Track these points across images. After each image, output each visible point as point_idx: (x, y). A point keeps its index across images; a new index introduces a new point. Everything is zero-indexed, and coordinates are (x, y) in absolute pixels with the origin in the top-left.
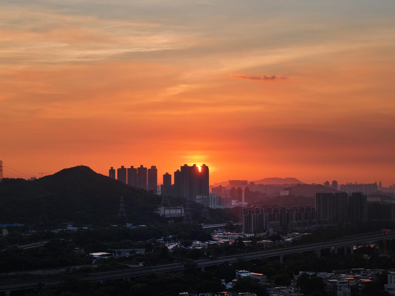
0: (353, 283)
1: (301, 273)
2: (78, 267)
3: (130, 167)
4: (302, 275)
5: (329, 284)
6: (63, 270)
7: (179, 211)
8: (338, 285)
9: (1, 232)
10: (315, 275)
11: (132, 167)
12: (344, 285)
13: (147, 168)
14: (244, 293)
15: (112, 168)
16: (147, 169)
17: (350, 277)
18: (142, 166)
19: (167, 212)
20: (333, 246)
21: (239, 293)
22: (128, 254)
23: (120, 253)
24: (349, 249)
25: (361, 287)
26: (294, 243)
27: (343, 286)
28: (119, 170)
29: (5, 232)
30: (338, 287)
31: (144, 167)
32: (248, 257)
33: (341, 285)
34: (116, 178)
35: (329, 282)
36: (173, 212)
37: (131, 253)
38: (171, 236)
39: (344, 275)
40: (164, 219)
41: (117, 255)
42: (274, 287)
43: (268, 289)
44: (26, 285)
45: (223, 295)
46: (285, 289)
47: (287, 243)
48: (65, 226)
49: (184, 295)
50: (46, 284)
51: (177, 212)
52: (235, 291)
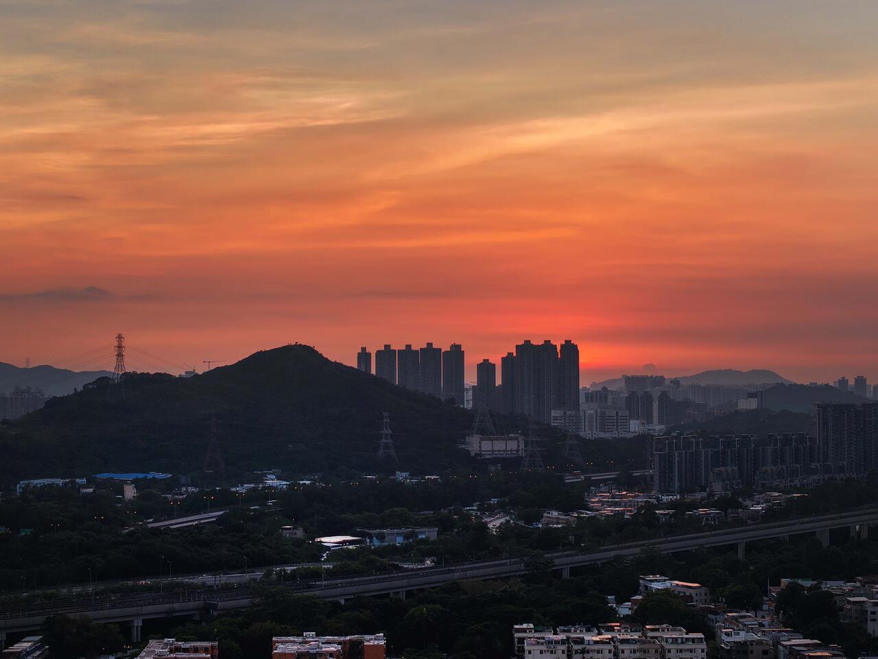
1: (785, 581)
2: (289, 569)
3: (404, 348)
4: (789, 586)
5: (849, 607)
6: (259, 574)
7: (512, 445)
8: (870, 609)
9: (122, 492)
10: (817, 587)
11: (408, 347)
13: (441, 349)
14: (657, 627)
15: (364, 349)
16: (443, 351)
18: (430, 345)
19: (486, 446)
20: (858, 523)
21: (647, 627)
22: (399, 540)
23: (381, 537)
26: (771, 515)
28: (379, 353)
29: (130, 492)
30: (869, 613)
31: (434, 346)
32: (666, 546)
33: (876, 609)
34: (373, 372)
35: (849, 602)
36: (499, 446)
37: (407, 537)
38: (494, 501)
40: (479, 463)
41: (376, 543)
42: (725, 612)
43: (710, 616)
44: (176, 606)
45: (611, 629)
46: (750, 618)
47: (755, 516)
48: (260, 479)
49: (524, 631)
50: (221, 605)
51: (509, 446)
52: (637, 621)
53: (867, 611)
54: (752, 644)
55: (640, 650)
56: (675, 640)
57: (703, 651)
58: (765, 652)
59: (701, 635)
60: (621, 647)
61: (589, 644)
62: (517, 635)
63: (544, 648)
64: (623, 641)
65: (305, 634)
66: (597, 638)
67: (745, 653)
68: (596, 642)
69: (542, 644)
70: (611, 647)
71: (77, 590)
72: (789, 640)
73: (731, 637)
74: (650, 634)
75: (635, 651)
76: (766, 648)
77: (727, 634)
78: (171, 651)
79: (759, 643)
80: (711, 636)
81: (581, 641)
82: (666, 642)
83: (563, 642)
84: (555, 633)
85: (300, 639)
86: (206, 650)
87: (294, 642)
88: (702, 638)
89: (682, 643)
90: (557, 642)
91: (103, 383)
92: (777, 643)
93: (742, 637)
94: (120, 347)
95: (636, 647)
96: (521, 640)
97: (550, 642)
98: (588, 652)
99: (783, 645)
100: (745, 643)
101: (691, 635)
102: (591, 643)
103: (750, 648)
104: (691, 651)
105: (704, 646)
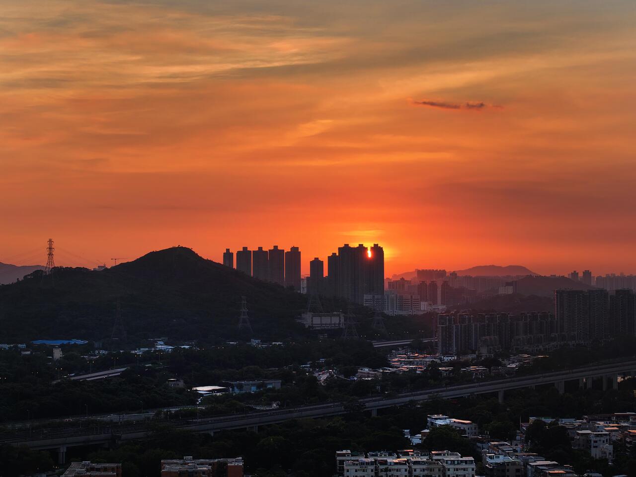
0: (617, 437)
1: (532, 419)
2: (173, 410)
3: (257, 249)
4: (535, 422)
5: (578, 437)
6: (151, 414)
7: (335, 320)
8: (593, 439)
9: (52, 354)
10: (555, 423)
11: (260, 248)
12: (602, 439)
13: (283, 250)
14: (440, 452)
15: (228, 250)
16: (285, 251)
17: (613, 427)
18: (276, 247)
19: (317, 321)
20: (585, 376)
21: (433, 452)
22: (253, 390)
23: (240, 387)
24: (611, 381)
25: (630, 443)
26: (522, 371)
27: (600, 440)
28: (239, 253)
29: (58, 354)
30: (592, 442)
31: (279, 248)
32: (447, 393)
33: (598, 439)
34: (235, 266)
35: (578, 434)
36: (326, 320)
37: (259, 387)
38: (322, 360)
39: (602, 423)
40: (311, 333)
41: (237, 391)
42: (489, 442)
43: (479, 445)
44: (91, 437)
45: (407, 454)
46: (507, 446)
47: (510, 372)
48: (153, 345)
49: (344, 455)
50: (124, 436)
51: (334, 321)
52: (425, 448)
53: (591, 441)
54: (508, 465)
55: (427, 469)
56: (453, 462)
57: (473, 470)
58: (518, 470)
59: (471, 458)
60: (414, 467)
61: (391, 465)
62: (338, 458)
63: (358, 467)
64: (416, 463)
65: (185, 457)
66: (397, 461)
67: (503, 471)
68: (396, 464)
69: (357, 465)
70: (406, 467)
71: (18, 426)
72: (535, 462)
73: (493, 459)
74: (435, 458)
75: (424, 470)
76: (519, 467)
77: (491, 457)
78: (87, 470)
79: (514, 463)
80: (479, 459)
81: (385, 463)
82: (447, 463)
83: (372, 463)
84: (366, 457)
85: (181, 461)
86: (113, 469)
87: (177, 463)
88: (472, 461)
89: (458, 464)
90: (368, 463)
91: (38, 275)
92: (526, 463)
93: (501, 459)
94: (50, 248)
95: (424, 467)
96: (342, 462)
97: (363, 463)
98: (390, 471)
99: (531, 466)
100: (504, 463)
101: (464, 459)
102: (392, 464)
103: (507, 467)
104: (464, 469)
105: (473, 466)
